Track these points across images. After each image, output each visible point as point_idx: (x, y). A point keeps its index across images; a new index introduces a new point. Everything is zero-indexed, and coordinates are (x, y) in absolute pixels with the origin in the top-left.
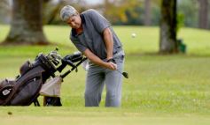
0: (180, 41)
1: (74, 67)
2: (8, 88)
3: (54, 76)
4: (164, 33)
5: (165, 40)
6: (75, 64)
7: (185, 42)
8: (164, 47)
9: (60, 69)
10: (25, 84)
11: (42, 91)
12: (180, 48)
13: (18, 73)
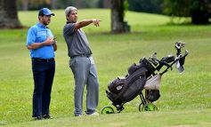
0: (126, 23)
1: (169, 67)
2: (120, 85)
3: (154, 75)
4: (114, 18)
5: (115, 23)
6: (170, 64)
7: (129, 23)
8: (114, 28)
9: (158, 69)
10: (133, 81)
11: (146, 86)
12: (126, 28)
13: (127, 73)
